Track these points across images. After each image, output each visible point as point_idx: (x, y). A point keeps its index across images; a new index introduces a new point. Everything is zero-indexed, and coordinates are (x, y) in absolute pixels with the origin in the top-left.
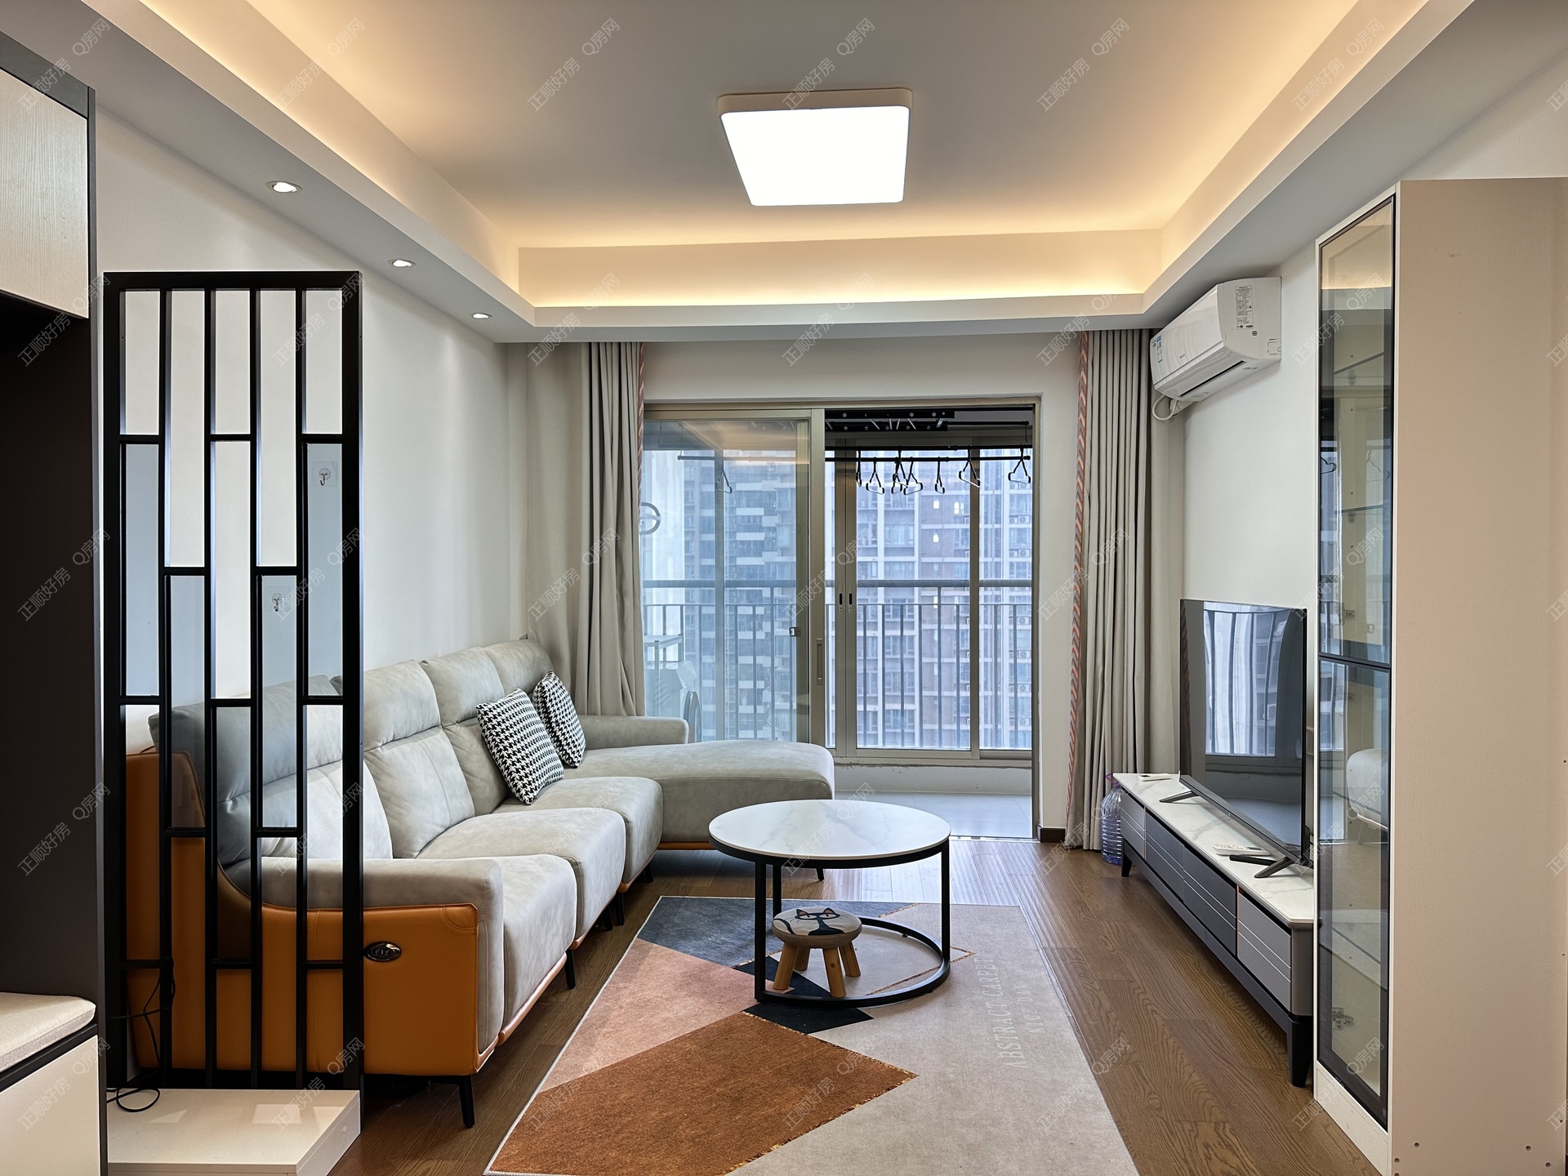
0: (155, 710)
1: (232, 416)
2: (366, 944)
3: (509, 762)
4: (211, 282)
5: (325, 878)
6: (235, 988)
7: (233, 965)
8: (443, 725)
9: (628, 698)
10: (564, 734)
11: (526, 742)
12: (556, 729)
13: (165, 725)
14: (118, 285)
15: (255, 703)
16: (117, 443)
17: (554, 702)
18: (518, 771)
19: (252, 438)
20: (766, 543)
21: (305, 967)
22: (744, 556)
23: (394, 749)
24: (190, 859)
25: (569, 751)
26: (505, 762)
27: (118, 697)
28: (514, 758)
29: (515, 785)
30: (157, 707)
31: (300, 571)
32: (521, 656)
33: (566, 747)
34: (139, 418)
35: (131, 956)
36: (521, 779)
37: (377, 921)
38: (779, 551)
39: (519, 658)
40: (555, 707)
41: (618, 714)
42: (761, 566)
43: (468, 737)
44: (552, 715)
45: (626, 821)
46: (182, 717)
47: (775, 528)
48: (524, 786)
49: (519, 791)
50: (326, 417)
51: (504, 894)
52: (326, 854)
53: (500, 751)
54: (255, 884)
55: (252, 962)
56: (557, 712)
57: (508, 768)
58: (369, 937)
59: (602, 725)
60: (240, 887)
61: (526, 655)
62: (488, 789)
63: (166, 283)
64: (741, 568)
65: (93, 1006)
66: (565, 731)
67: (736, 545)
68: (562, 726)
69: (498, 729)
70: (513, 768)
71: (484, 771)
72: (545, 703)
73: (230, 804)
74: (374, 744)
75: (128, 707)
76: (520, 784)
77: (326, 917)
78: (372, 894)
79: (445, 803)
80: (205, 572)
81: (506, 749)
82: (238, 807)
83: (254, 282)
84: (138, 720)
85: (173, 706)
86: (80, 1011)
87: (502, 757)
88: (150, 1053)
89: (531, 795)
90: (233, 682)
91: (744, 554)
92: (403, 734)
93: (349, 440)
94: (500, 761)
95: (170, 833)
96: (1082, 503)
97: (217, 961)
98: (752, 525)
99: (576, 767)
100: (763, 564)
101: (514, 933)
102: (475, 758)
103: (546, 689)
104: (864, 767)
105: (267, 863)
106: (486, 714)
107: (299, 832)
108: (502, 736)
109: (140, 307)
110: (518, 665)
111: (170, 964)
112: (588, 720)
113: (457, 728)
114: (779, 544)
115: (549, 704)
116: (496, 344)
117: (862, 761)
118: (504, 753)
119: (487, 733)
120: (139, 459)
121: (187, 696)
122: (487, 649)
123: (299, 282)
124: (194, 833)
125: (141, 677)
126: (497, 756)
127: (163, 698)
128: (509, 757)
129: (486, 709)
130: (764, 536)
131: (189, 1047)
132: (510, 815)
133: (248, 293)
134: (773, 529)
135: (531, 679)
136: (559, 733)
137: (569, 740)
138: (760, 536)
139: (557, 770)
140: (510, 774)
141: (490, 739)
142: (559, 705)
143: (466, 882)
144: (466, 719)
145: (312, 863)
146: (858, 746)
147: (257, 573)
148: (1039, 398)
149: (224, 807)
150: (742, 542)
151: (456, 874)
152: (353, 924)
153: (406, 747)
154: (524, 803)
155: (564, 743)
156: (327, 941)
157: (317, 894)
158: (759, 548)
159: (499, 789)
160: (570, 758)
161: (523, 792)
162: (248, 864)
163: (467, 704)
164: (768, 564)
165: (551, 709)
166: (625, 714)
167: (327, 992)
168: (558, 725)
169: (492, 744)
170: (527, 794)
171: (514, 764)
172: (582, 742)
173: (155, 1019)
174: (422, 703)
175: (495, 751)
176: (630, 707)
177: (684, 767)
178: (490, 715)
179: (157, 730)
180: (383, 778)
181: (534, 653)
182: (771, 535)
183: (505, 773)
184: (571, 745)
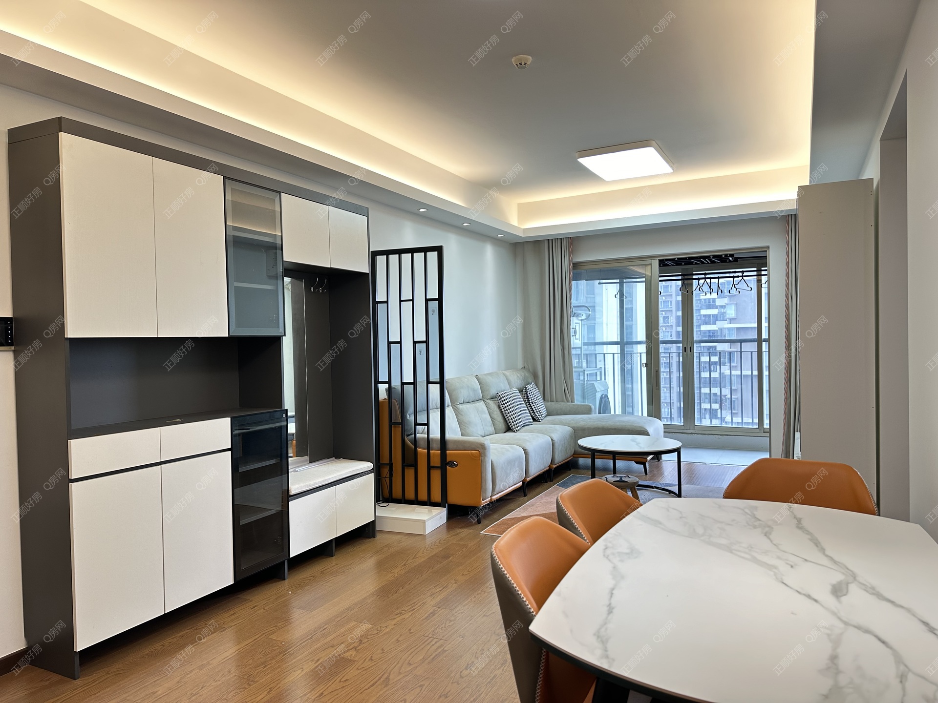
0: (387, 386)
1: (407, 295)
2: (447, 461)
3: (508, 415)
4: (400, 252)
5: (435, 440)
6: (410, 473)
7: (409, 466)
8: (483, 399)
9: (568, 393)
10: (535, 408)
11: (517, 411)
12: (532, 405)
13: (390, 390)
14: (374, 255)
15: (414, 383)
16: (376, 303)
17: (531, 394)
18: (512, 419)
19: (412, 300)
20: (719, 316)
21: (430, 468)
22: (706, 324)
23: (463, 406)
24: (397, 432)
25: (537, 415)
26: (507, 415)
27: (377, 382)
28: (510, 414)
29: (511, 424)
30: (387, 385)
31: (427, 342)
32: (519, 375)
33: (536, 413)
34: (381, 296)
35: (381, 462)
36: (513, 422)
37: (450, 454)
38: (728, 321)
39: (517, 376)
40: (532, 396)
41: (563, 402)
42: (717, 330)
43: (493, 405)
44: (530, 399)
45: (552, 440)
46: (394, 388)
47: (725, 306)
48: (514, 425)
49: (512, 427)
50: (433, 293)
51: (491, 451)
52: (435, 434)
53: (505, 411)
54: (415, 442)
55: (415, 465)
56: (532, 398)
57: (508, 418)
58: (448, 459)
59: (554, 406)
60: (411, 442)
61: (521, 375)
62: (500, 425)
63: (388, 253)
64: (705, 332)
65: (372, 465)
66: (535, 406)
67: (700, 318)
68: (534, 404)
69: (504, 402)
70: (510, 418)
71: (499, 418)
72: (527, 394)
73: (408, 416)
74: (456, 403)
75: (380, 384)
76: (512, 424)
77: (436, 452)
78: (449, 446)
79: (482, 427)
80: (400, 343)
81: (507, 410)
82: (410, 418)
83: (412, 251)
84: (383, 388)
85: (392, 385)
86: (368, 465)
87: (506, 413)
88: (386, 493)
89: (517, 429)
90: (408, 378)
91: (706, 323)
92: (467, 401)
93: (440, 300)
94: (505, 415)
95: (391, 424)
96: (788, 300)
97: (405, 465)
98: (711, 305)
99: (540, 421)
100: (717, 329)
101: (495, 464)
102: (495, 413)
103: (527, 388)
104: (699, 435)
105: (418, 435)
106: (499, 396)
107: (427, 424)
108: (506, 405)
109: (381, 260)
110: (516, 379)
111: (392, 464)
112: (549, 404)
113: (488, 401)
114: (728, 316)
115: (529, 395)
116: (510, 243)
117: (697, 432)
118: (506, 411)
119: (500, 404)
120: (381, 308)
121: (396, 383)
122: (503, 372)
123: (425, 250)
124: (399, 424)
125: (383, 376)
126: (504, 413)
127: (389, 382)
128: (508, 413)
129: (499, 394)
130: (718, 311)
131: (397, 492)
132: (509, 435)
133: (410, 254)
134: (723, 307)
135: (523, 385)
136: (533, 407)
137: (537, 410)
138: (714, 312)
139: (529, 421)
140: (509, 420)
141: (501, 406)
142: (533, 395)
143: (477, 443)
144: (492, 398)
145: (431, 436)
146: (696, 424)
147: (415, 343)
148: (768, 247)
149: (406, 417)
150: (705, 316)
151: (474, 441)
152: (443, 455)
153: (468, 405)
154: (514, 432)
155: (535, 411)
156: (436, 461)
157: (432, 445)
158: (714, 319)
159: (505, 426)
160: (537, 417)
161: (514, 427)
162: (413, 435)
163: (493, 392)
164: (721, 329)
165: (530, 397)
166: (566, 401)
167: (436, 475)
168: (533, 404)
169: (502, 408)
170: (515, 428)
171: (510, 416)
172: (544, 413)
173: (388, 480)
174: (474, 390)
175: (503, 410)
176: (568, 398)
177: (584, 423)
178: (501, 397)
179: (388, 392)
180: (459, 415)
181: (525, 374)
182: (723, 310)
183: (507, 419)
184: (538, 412)
